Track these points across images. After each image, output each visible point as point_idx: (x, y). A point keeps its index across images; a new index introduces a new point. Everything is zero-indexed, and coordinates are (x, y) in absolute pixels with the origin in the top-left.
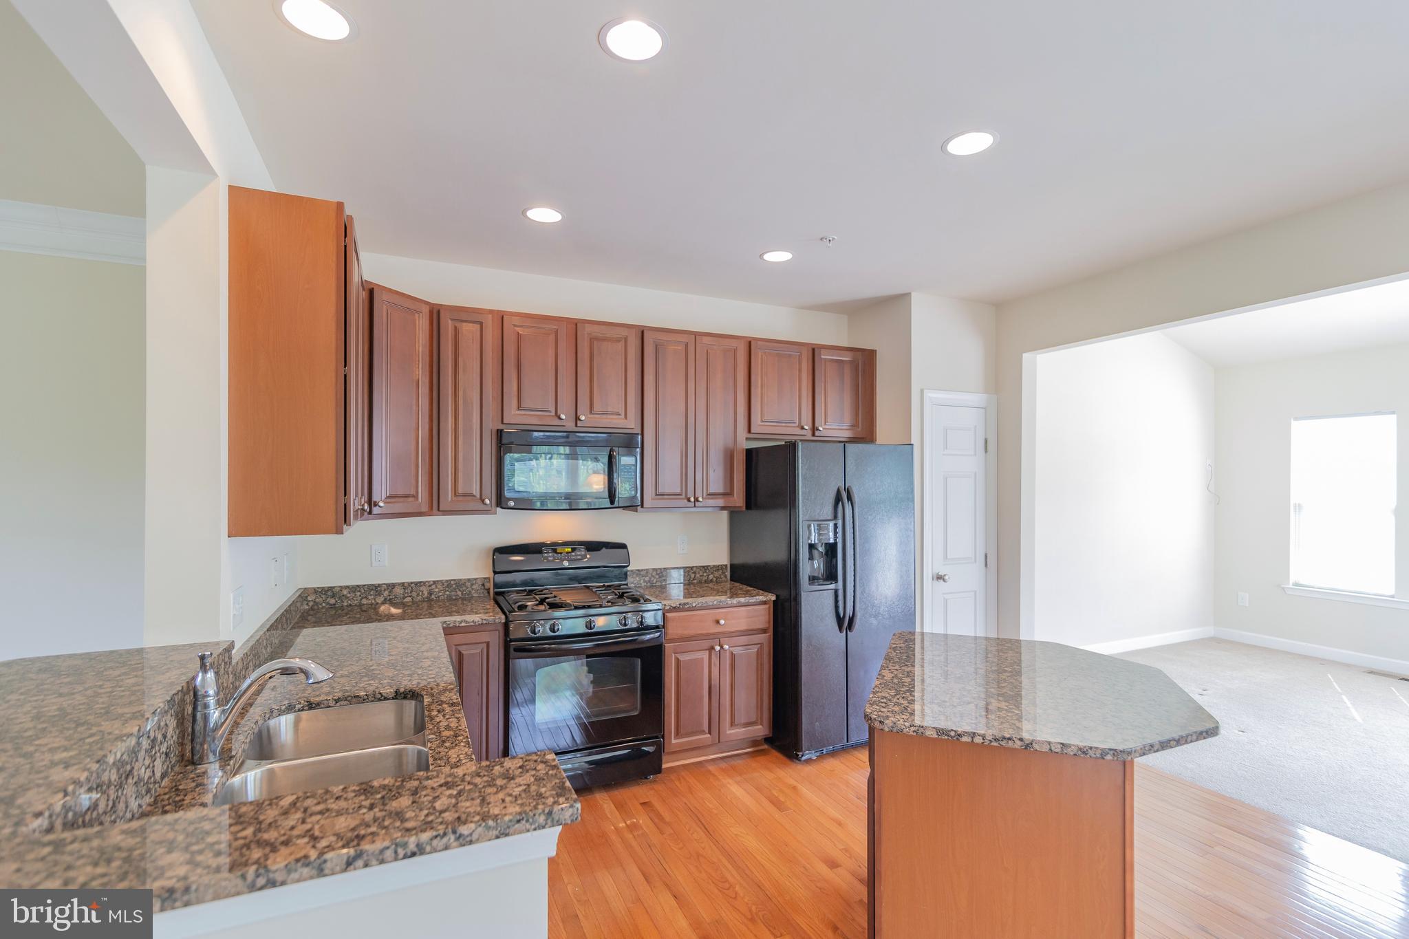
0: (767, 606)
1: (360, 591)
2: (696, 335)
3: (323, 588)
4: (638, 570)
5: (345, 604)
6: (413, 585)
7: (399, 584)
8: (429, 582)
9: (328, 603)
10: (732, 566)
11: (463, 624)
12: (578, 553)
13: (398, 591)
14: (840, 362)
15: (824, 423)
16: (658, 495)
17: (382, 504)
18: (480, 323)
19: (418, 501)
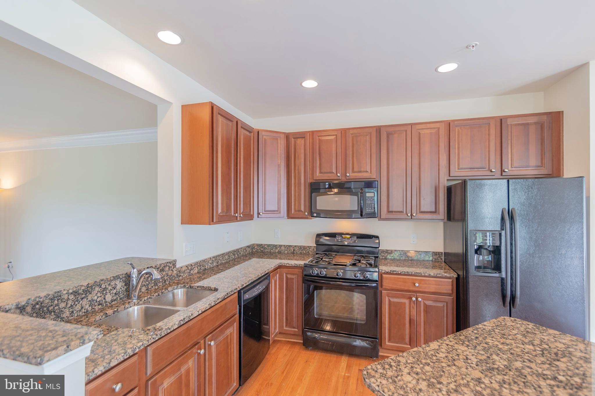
0: (451, 280)
1: (270, 247)
2: (412, 125)
3: (259, 244)
4: (387, 250)
5: (266, 251)
6: (288, 246)
7: (283, 245)
8: (293, 246)
9: (261, 250)
10: (444, 253)
11: (288, 265)
12: (353, 239)
13: (283, 248)
14: (526, 125)
15: (510, 166)
16: (389, 212)
17: (261, 214)
18: (304, 138)
19: (280, 213)
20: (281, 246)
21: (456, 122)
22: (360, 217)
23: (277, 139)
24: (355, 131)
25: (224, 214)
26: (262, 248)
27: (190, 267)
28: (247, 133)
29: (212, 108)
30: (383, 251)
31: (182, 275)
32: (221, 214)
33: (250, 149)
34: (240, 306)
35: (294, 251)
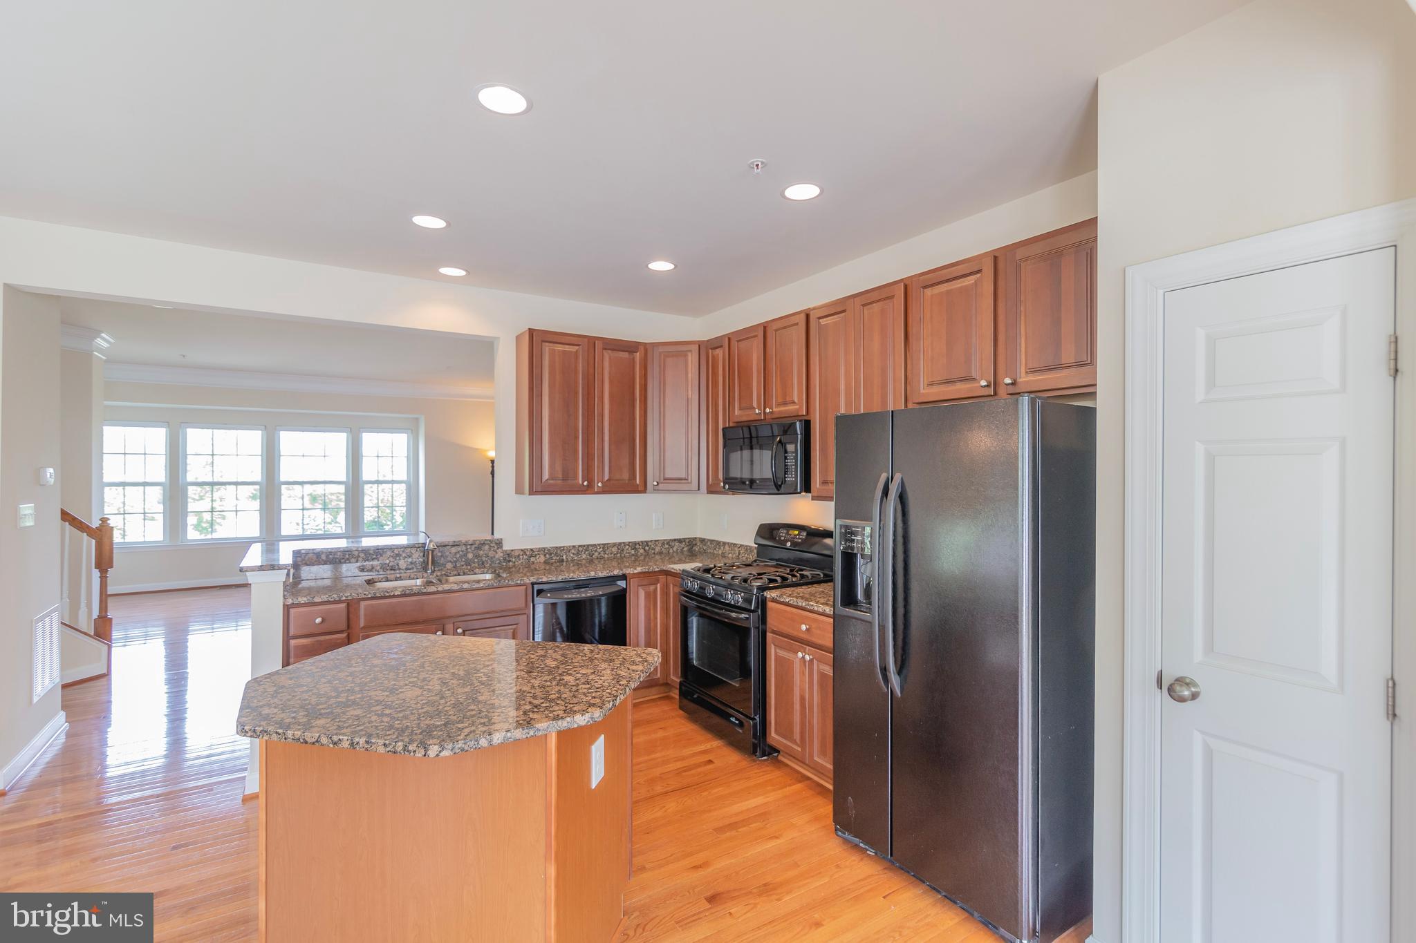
12: (801, 537)
31: (514, 560)
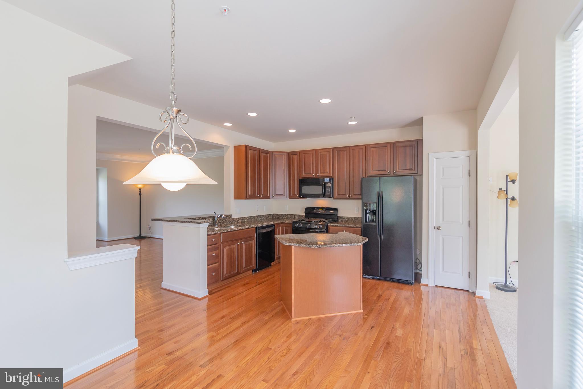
1: (282, 215)
2: (350, 147)
4: (342, 217)
5: (280, 218)
13: (289, 216)
14: (405, 147)
15: (397, 169)
16: (339, 194)
17: (274, 196)
18: (297, 154)
19: (284, 196)
20: (288, 215)
21: (371, 146)
22: (323, 197)
23: (283, 156)
24: (322, 151)
25: (252, 195)
26: (278, 216)
27: (238, 219)
28: (265, 155)
29: (246, 147)
30: (340, 217)
32: (250, 195)
33: (267, 163)
34: (256, 234)
35: (295, 217)
